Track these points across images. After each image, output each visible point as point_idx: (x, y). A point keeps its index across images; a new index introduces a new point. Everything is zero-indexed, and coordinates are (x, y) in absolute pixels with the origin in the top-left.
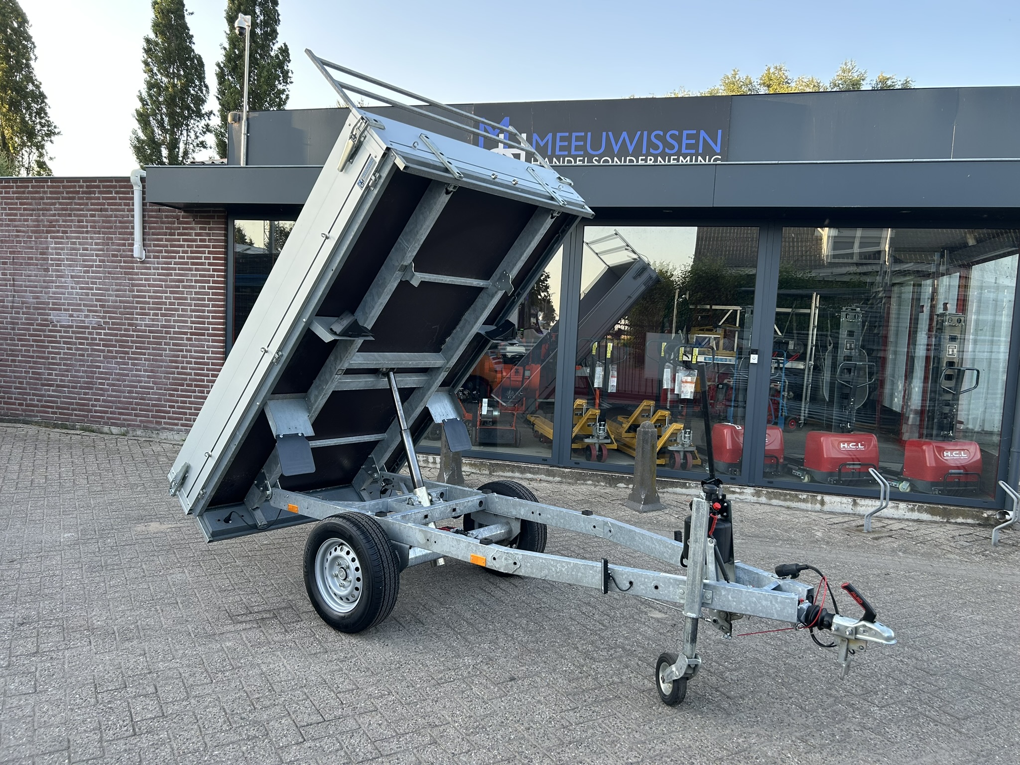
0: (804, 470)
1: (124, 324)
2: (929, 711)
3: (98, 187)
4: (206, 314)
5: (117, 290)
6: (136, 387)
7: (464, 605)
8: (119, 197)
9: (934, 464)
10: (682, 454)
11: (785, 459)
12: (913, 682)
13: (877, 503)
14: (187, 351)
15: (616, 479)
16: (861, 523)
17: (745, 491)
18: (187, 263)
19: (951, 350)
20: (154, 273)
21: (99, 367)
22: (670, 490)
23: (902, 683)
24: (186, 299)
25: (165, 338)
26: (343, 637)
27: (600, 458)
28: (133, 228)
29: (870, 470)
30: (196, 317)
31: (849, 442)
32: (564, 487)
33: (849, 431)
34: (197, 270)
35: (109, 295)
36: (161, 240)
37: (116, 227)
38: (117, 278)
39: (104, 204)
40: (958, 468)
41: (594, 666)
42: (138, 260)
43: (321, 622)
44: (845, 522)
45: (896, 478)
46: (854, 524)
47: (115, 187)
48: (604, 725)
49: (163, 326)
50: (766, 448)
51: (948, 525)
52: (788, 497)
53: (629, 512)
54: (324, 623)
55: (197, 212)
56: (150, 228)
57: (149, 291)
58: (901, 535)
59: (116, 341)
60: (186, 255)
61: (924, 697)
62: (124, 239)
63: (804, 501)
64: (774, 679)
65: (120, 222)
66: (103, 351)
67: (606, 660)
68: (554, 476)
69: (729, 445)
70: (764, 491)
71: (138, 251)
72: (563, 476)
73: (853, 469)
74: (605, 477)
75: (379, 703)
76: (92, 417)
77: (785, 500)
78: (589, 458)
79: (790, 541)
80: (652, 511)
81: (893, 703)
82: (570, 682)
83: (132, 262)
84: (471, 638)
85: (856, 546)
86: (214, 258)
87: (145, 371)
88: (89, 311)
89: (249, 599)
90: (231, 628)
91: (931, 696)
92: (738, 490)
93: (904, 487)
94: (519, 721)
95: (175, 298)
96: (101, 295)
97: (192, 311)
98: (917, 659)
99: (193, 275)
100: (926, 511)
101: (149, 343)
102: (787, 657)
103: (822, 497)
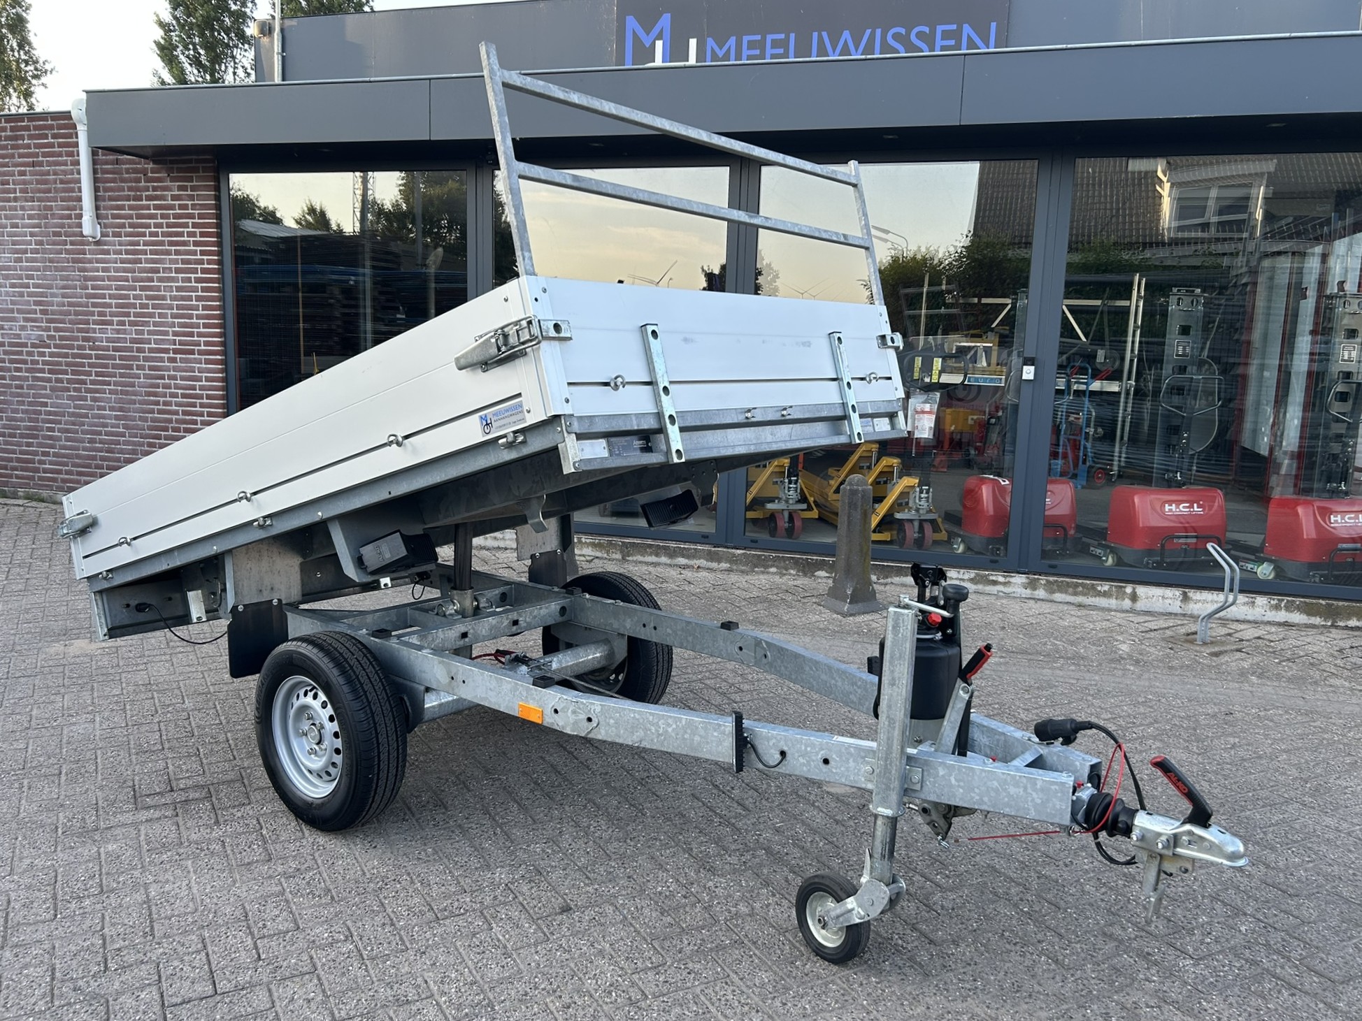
0: (1105, 547)
1: (76, 339)
2: (1282, 967)
3: (27, 128)
4: (195, 320)
5: (64, 287)
6: (100, 433)
7: (524, 773)
8: (59, 143)
9: (1313, 535)
10: (916, 524)
11: (1079, 528)
12: (1258, 910)
13: (1219, 598)
14: (170, 377)
15: (813, 564)
16: (1193, 630)
17: (1012, 580)
18: (162, 243)
19: (1346, 354)
20: (115, 260)
21: (45, 405)
22: (897, 580)
23: (1238, 912)
24: (164, 298)
25: (137, 358)
26: (307, 833)
27: (790, 532)
28: (80, 191)
29: (1209, 546)
30: (181, 325)
31: (1178, 503)
32: (734, 577)
33: (1180, 485)
34: (177, 253)
35: (53, 295)
36: (122, 208)
37: (56, 190)
38: (64, 269)
39: (37, 155)
40: (1353, 540)
41: (711, 884)
42: (90, 239)
43: (280, 806)
44: (1168, 628)
45: (1253, 557)
46: (1183, 630)
47: (51, 127)
48: (703, 998)
49: (133, 341)
50: (1047, 513)
51: (1334, 631)
52: (1080, 589)
53: (827, 614)
54: (284, 807)
55: (172, 162)
56: (106, 190)
57: (109, 288)
58: (1257, 647)
59: (68, 364)
60: (160, 230)
61: (1275, 938)
62: (68, 209)
63: (1105, 594)
64: (1016, 906)
65: (62, 182)
66: (49, 380)
67: (734, 871)
68: (719, 561)
69: (989, 510)
70: (1043, 579)
71: (88, 225)
72: (733, 560)
73: (1186, 544)
74: (796, 561)
75: (321, 957)
76: (41, 479)
77: (1075, 594)
78: (773, 532)
79: (1077, 659)
80: (863, 613)
81: (1219, 952)
82: (662, 914)
83: (82, 243)
84: (517, 833)
85: (1182, 667)
86: (202, 235)
87: (112, 409)
88: (26, 320)
89: (179, 766)
90: (128, 818)
91: (1287, 938)
92: (1001, 579)
93: (1265, 571)
94: (554, 991)
95: (148, 298)
96: (42, 295)
97: (174, 316)
98: (1268, 866)
99: (172, 261)
100: (1299, 609)
101: (114, 366)
102: (1044, 864)
103: (1134, 589)
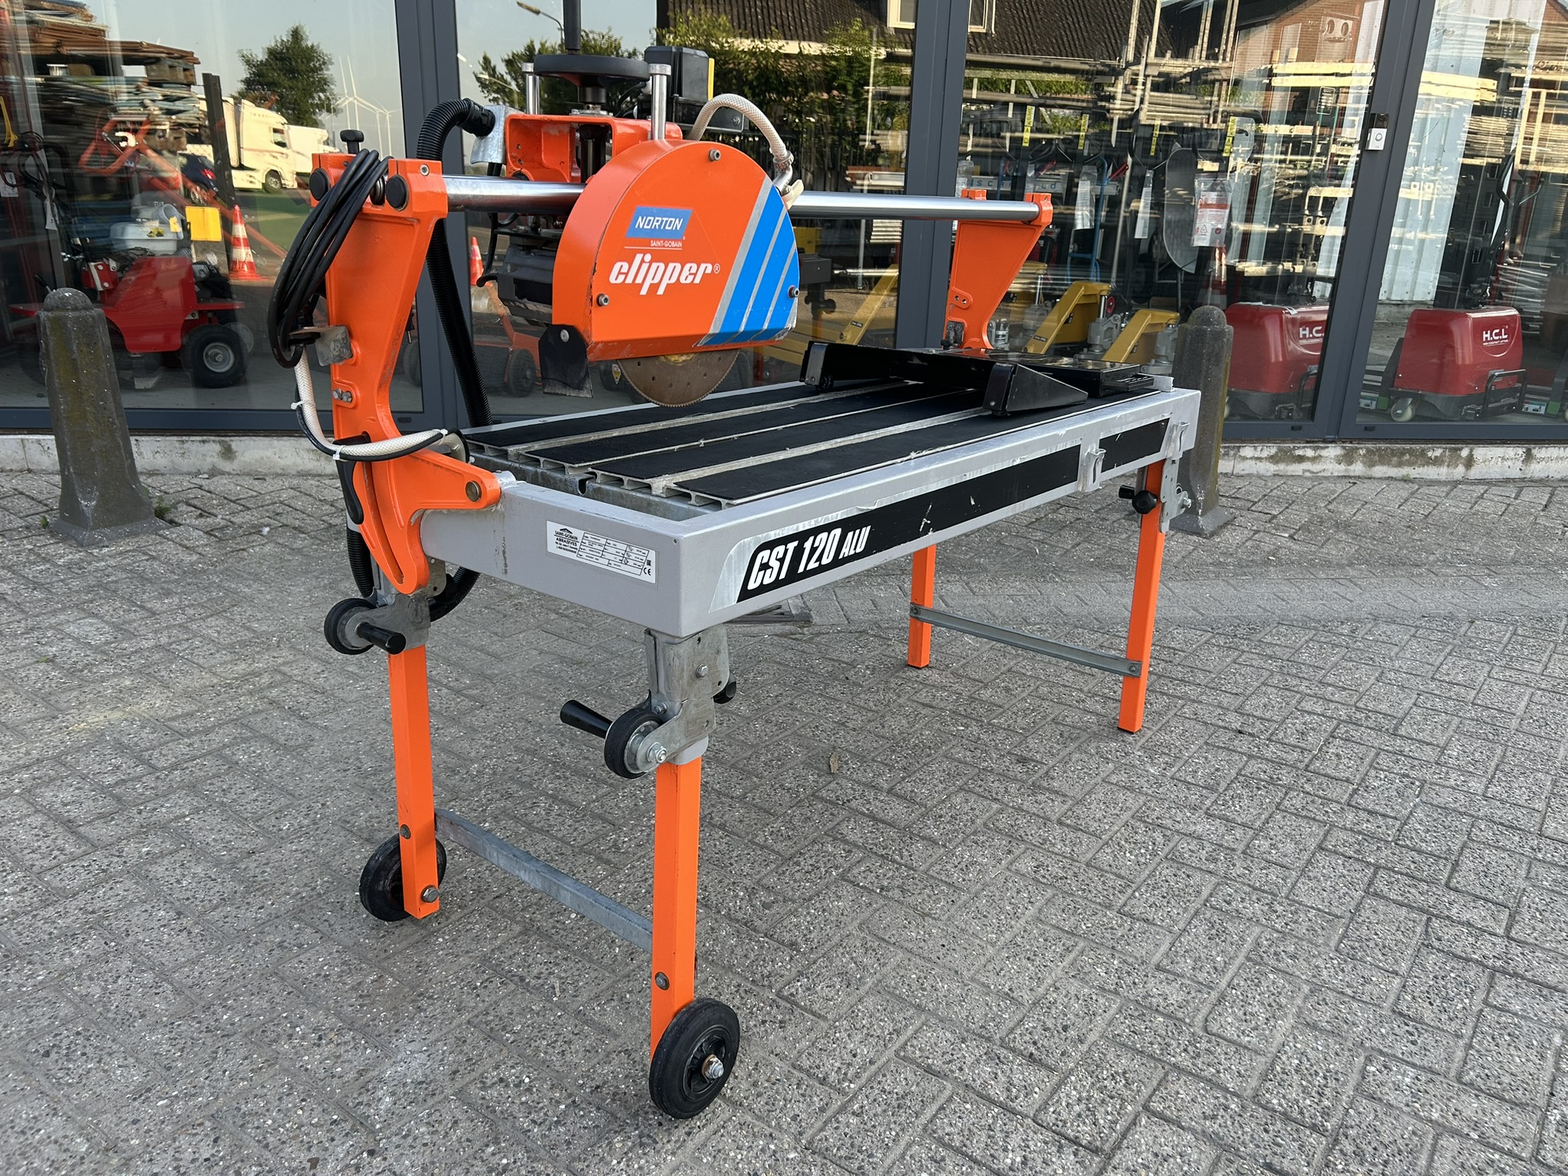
17: (1324, 453)
52: (1407, 457)
63: (1437, 462)
69: (1276, 354)
70: (1361, 448)
77: (1400, 465)
92: (1310, 453)
103: (1471, 450)
